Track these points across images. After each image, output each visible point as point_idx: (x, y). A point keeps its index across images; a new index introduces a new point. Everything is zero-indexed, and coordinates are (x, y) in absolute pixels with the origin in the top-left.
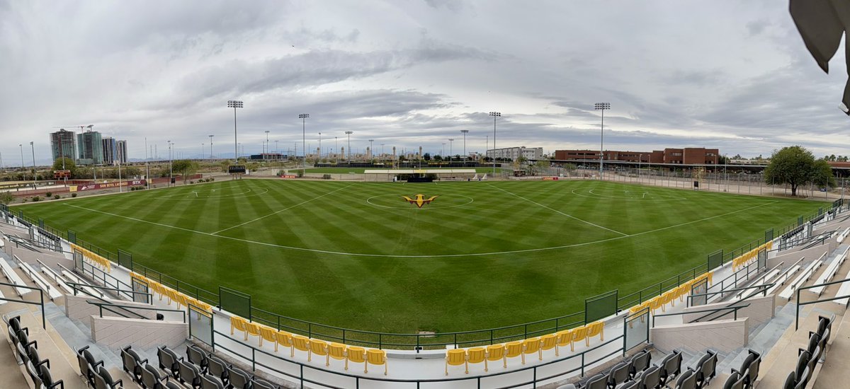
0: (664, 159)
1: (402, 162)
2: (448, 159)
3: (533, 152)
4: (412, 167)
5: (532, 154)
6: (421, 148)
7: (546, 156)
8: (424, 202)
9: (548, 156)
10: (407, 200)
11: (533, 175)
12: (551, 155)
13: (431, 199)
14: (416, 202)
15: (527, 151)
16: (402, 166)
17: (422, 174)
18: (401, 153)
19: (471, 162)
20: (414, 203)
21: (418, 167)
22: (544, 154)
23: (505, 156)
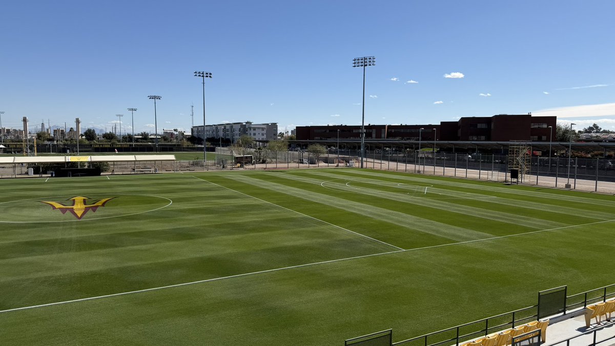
0: (459, 134)
1: (44, 143)
2: (129, 138)
3: (263, 129)
4: (62, 151)
5: (261, 132)
6: (78, 122)
7: (282, 135)
8: (86, 210)
9: (285, 135)
10: (54, 208)
11: (264, 162)
12: (290, 134)
13: (99, 204)
14: (72, 211)
15: (254, 129)
16: (43, 150)
17: (82, 163)
18: (40, 127)
19: (166, 143)
20: (68, 213)
21: (73, 152)
22: (279, 132)
23: (221, 134)
